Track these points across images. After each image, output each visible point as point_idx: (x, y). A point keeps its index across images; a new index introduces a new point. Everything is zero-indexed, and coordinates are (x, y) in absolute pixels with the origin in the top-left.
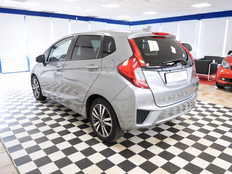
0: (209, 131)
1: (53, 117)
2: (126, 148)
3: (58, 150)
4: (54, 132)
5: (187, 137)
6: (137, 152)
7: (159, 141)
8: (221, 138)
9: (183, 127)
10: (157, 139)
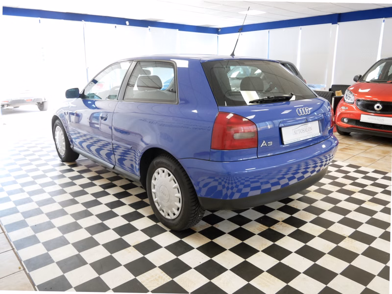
0: (348, 212)
1: (88, 190)
3: (97, 244)
4: (91, 214)
5: (311, 222)
6: (228, 247)
7: (265, 228)
8: (368, 222)
9: (306, 205)
10: (262, 225)
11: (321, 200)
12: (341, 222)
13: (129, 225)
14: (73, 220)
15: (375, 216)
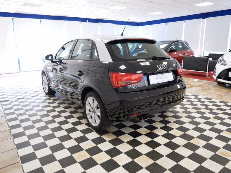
0: (200, 123)
1: (56, 109)
2: (116, 137)
3: (55, 137)
4: (55, 122)
5: (176, 129)
6: (126, 141)
8: (210, 130)
9: (175, 120)
10: (148, 130)
11: (185, 117)
12: (194, 129)
13: (74, 128)
14: (45, 124)
15: (215, 126)
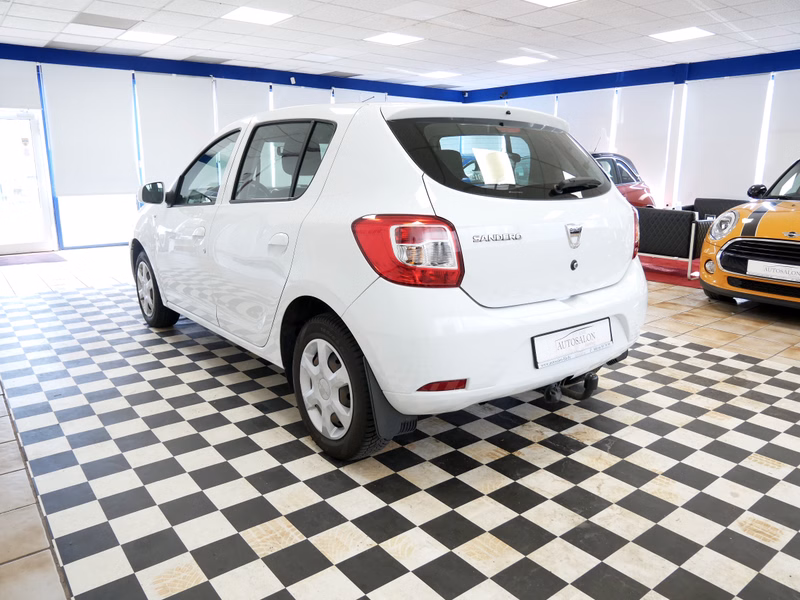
0: (672, 428)
1: (184, 377)
2: (392, 472)
3: (181, 471)
4: (180, 419)
5: (595, 445)
6: (424, 484)
7: (502, 453)
8: (707, 449)
9: (590, 415)
10: (500, 450)
11: (623, 406)
12: (653, 447)
13: (246, 440)
14: (145, 428)
15: (723, 439)
